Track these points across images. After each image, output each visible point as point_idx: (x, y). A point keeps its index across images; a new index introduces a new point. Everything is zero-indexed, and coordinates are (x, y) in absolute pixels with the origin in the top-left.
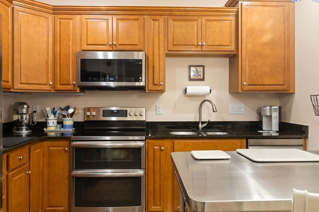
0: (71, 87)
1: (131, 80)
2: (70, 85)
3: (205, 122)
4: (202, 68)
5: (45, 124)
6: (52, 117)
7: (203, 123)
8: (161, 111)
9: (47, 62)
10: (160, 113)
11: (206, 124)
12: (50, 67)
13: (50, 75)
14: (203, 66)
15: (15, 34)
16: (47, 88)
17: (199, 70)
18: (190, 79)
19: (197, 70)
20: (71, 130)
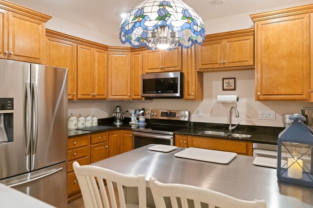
0: (139, 97)
1: (171, 92)
2: (139, 95)
3: (235, 125)
4: (233, 80)
5: (130, 120)
6: (133, 115)
7: (233, 125)
8: (201, 114)
9: (127, 82)
10: (200, 116)
11: (235, 127)
12: (129, 85)
13: (129, 90)
14: (234, 79)
15: (109, 68)
16: (127, 97)
17: (230, 82)
18: (224, 90)
19: (229, 82)
20: (143, 124)
